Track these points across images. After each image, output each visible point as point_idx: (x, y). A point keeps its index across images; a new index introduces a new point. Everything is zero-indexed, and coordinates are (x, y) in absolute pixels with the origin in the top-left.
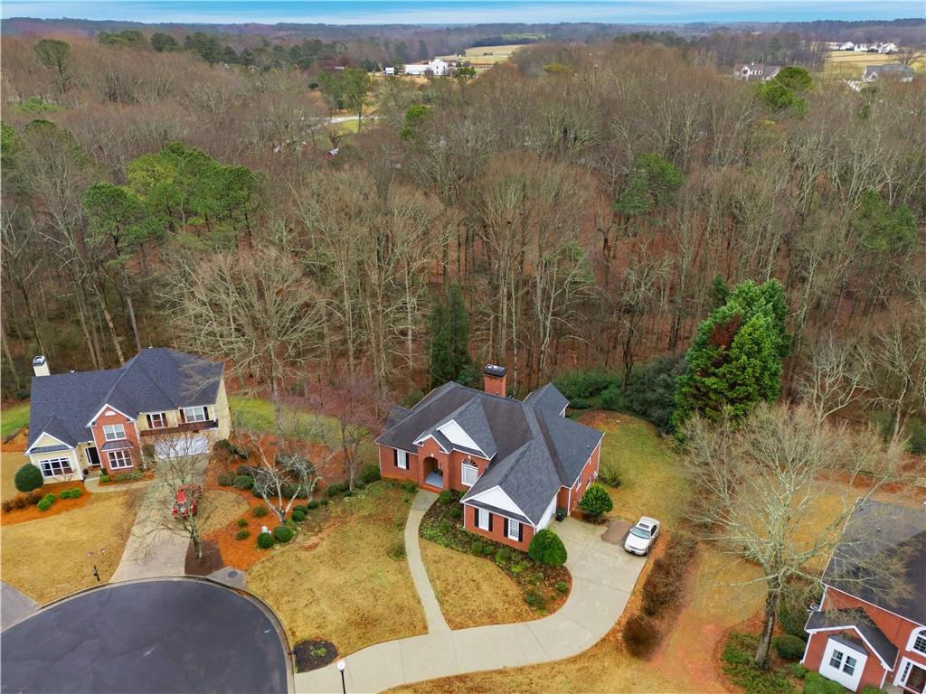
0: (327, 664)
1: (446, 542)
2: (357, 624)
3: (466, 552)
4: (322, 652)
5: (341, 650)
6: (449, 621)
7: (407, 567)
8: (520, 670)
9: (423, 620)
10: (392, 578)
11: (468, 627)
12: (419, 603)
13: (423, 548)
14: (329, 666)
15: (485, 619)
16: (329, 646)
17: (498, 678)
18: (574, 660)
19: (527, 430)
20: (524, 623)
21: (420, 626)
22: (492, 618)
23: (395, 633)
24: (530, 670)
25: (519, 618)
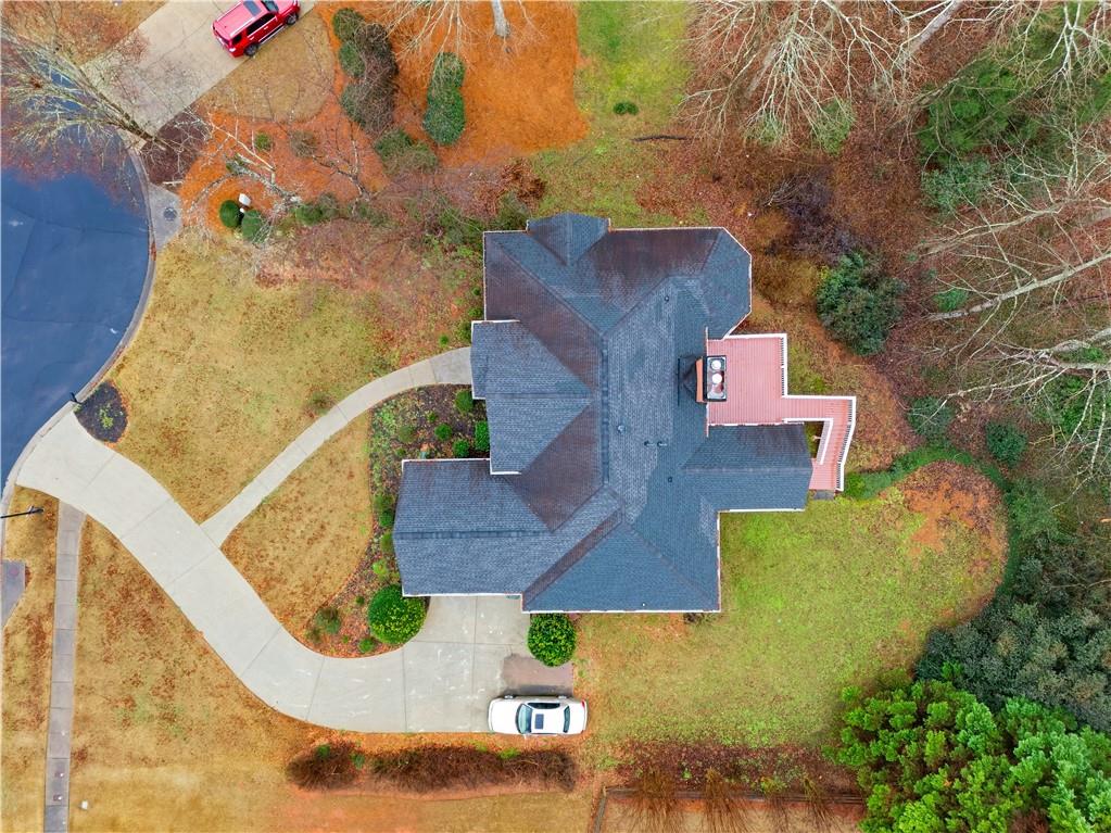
0: (98, 437)
1: (379, 452)
2: (167, 434)
3: (374, 487)
4: (108, 422)
5: (122, 441)
6: (233, 538)
7: (300, 431)
8: (206, 651)
9: (216, 508)
10: (267, 426)
11: (236, 563)
12: (244, 485)
13: (349, 430)
14: (99, 443)
15: (260, 577)
16: (121, 423)
17: (177, 635)
18: (252, 703)
19: (566, 518)
20: (279, 624)
21: (204, 508)
22: (265, 587)
23: (177, 487)
24: (212, 664)
25: (285, 615)
